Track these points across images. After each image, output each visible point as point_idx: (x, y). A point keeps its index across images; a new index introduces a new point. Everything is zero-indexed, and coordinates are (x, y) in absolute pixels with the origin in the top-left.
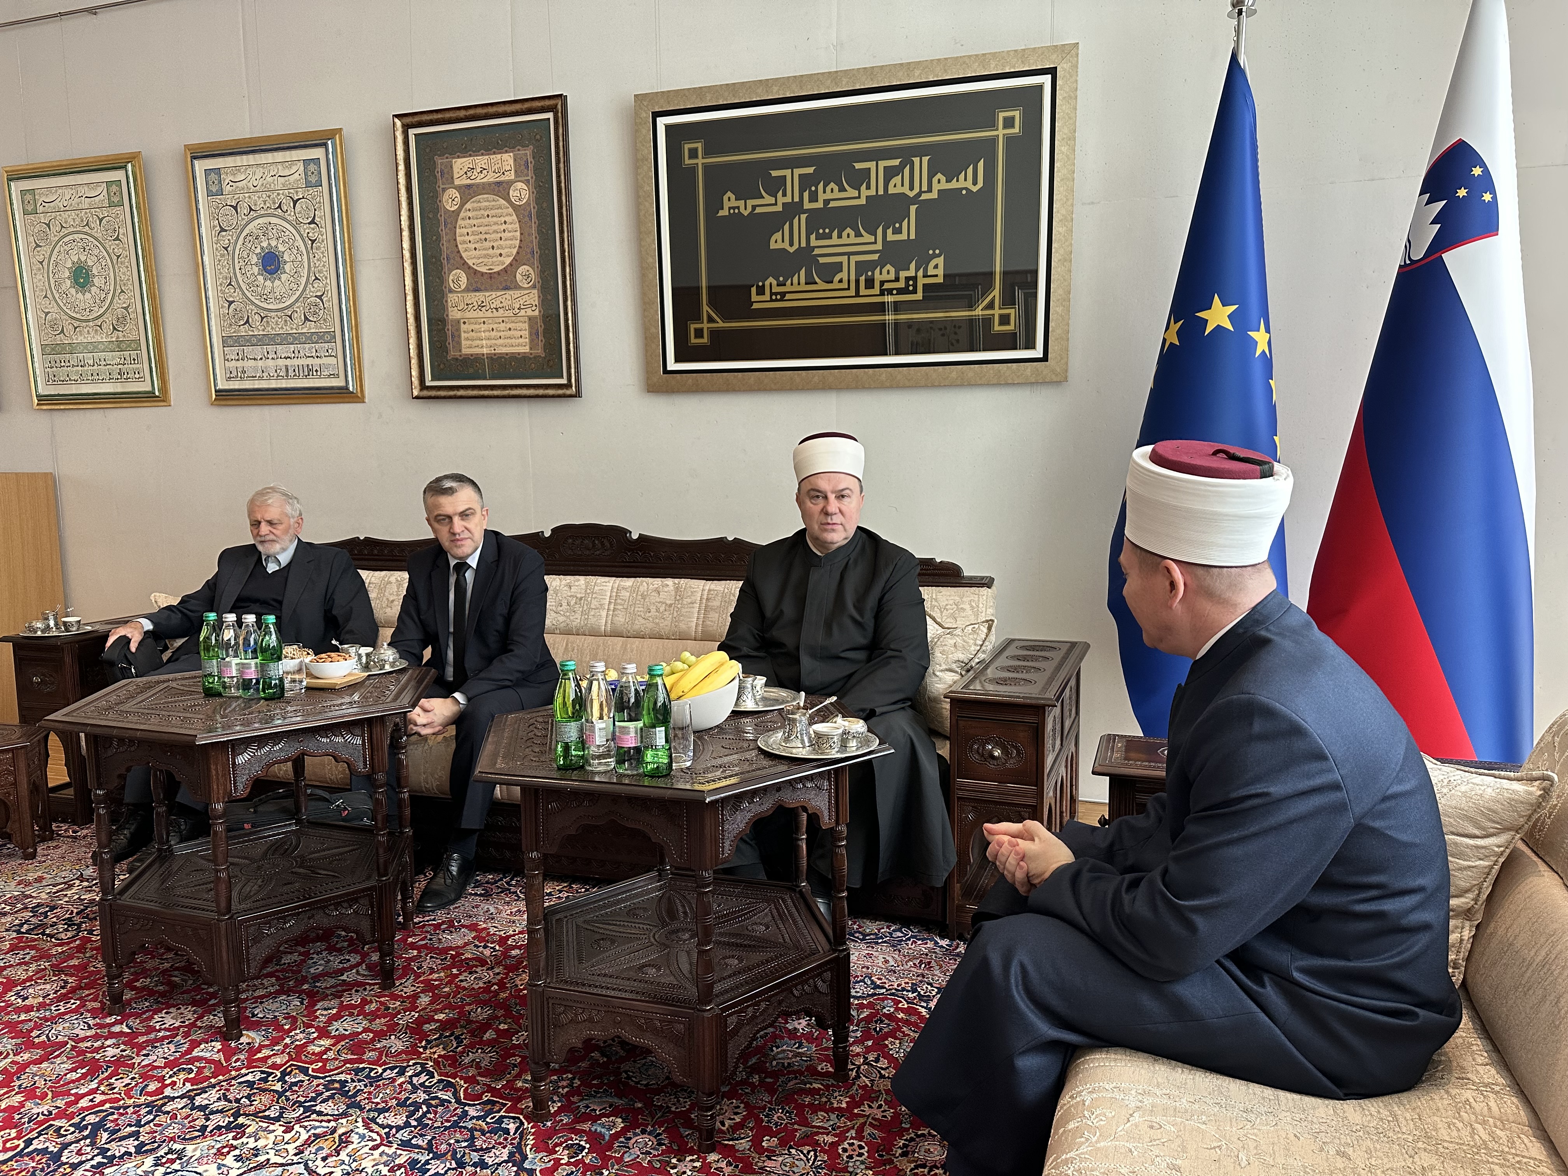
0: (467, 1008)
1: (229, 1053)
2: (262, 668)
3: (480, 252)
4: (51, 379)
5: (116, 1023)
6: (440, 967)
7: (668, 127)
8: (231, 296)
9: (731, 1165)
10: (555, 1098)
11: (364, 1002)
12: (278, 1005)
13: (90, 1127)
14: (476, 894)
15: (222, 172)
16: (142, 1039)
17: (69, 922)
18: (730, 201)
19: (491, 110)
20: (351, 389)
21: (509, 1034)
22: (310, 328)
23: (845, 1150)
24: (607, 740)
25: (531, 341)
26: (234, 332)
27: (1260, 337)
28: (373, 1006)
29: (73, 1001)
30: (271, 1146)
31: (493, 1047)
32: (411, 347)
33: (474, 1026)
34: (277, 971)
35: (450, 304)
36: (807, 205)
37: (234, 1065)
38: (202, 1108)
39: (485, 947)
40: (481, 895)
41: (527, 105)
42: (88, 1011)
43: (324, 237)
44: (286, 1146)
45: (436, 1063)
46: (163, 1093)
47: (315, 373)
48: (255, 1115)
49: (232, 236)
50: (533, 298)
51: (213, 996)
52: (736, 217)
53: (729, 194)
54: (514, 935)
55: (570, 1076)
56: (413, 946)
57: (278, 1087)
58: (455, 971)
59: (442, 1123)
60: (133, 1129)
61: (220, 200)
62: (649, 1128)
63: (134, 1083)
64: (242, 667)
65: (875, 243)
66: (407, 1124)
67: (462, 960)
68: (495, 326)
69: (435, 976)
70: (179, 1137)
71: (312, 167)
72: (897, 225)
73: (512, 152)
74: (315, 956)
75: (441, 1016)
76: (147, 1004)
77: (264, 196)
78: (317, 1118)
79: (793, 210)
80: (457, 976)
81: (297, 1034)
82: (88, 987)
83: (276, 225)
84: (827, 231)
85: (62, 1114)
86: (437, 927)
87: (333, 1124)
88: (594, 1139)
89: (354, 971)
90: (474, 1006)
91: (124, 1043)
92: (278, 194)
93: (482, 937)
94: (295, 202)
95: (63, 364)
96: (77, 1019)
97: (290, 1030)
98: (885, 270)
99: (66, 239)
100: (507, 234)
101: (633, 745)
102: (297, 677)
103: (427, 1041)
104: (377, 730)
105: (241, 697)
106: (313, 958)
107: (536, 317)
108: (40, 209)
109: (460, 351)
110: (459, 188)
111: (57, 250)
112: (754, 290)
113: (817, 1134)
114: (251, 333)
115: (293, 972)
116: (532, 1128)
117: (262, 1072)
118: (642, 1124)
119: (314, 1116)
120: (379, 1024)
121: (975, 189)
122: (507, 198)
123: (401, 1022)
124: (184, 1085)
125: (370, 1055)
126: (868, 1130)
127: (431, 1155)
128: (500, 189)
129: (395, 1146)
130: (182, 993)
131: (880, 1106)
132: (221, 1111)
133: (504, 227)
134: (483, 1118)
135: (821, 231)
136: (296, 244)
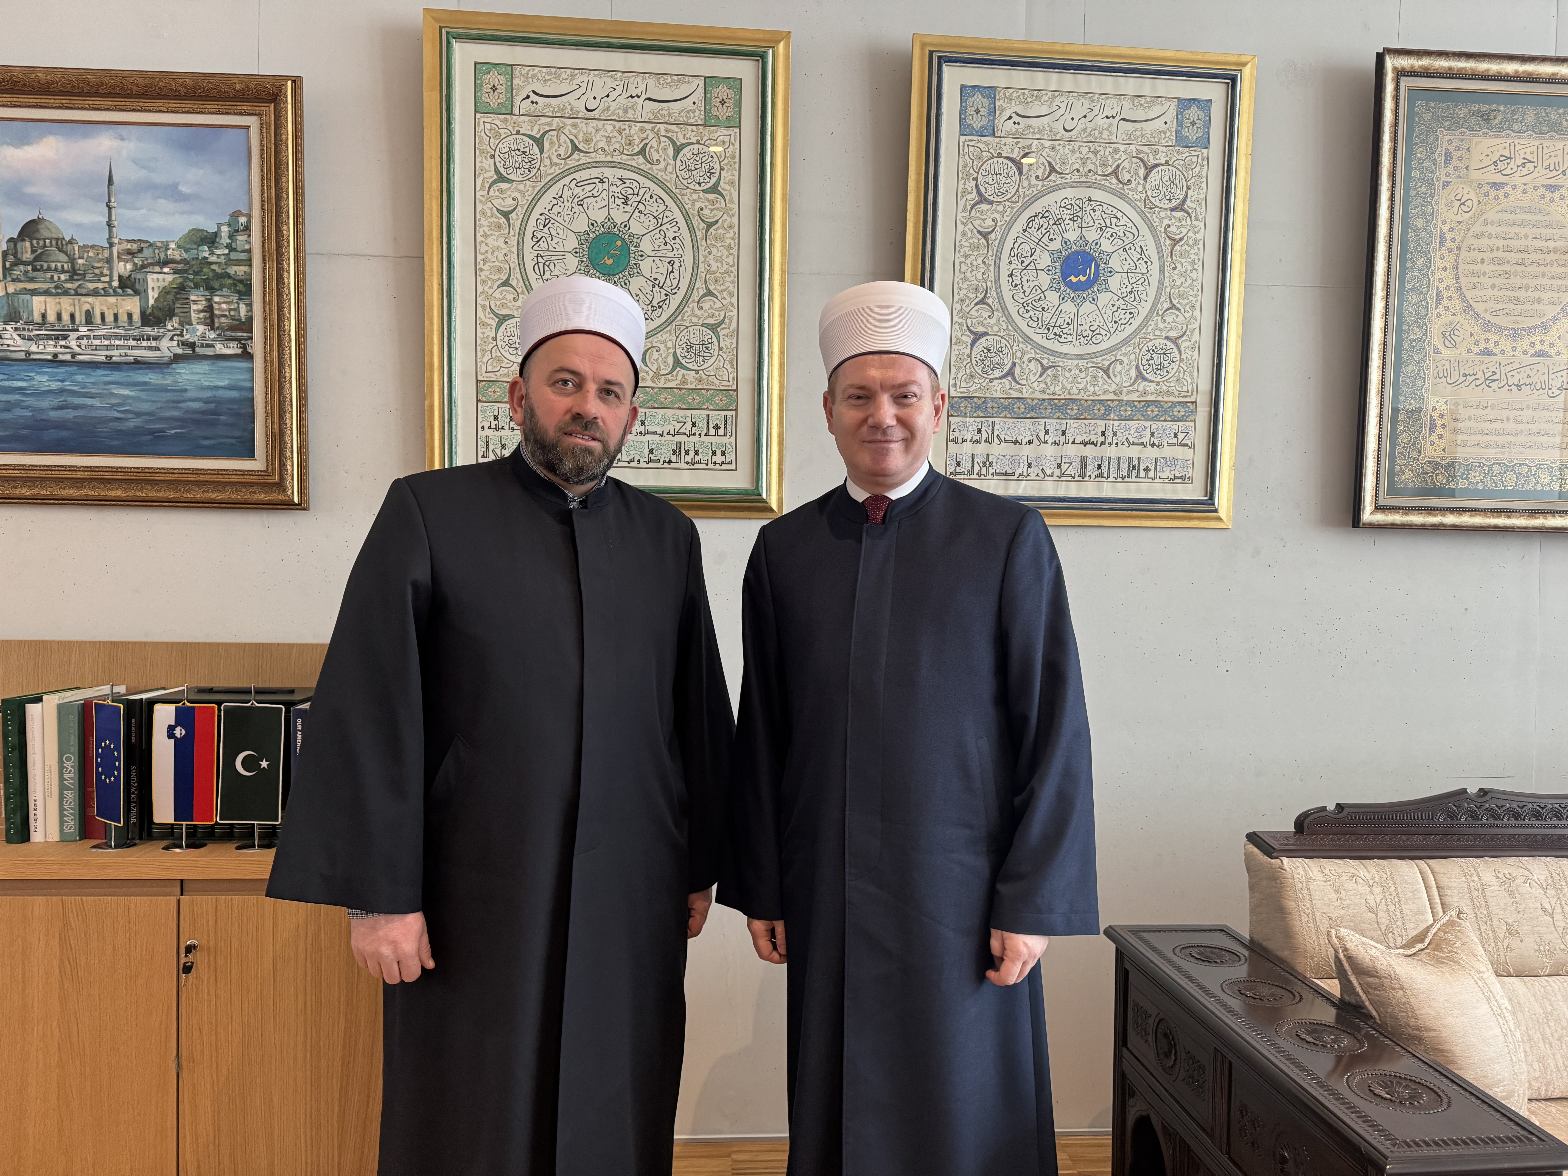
4: (487, 453)
15: (1000, 94)
20: (1216, 504)
22: (1146, 393)
26: (978, 390)
35: (1433, 372)
43: (1200, 236)
47: (1143, 474)
49: (1002, 214)
61: (985, 143)
71: (1194, 113)
77: (1085, 150)
83: (1101, 204)
92: (1116, 151)
94: (1149, 169)
99: (582, 175)
108: (523, 106)
110: (1477, 186)
111: (553, 192)
114: (1015, 394)
136: (1140, 242)
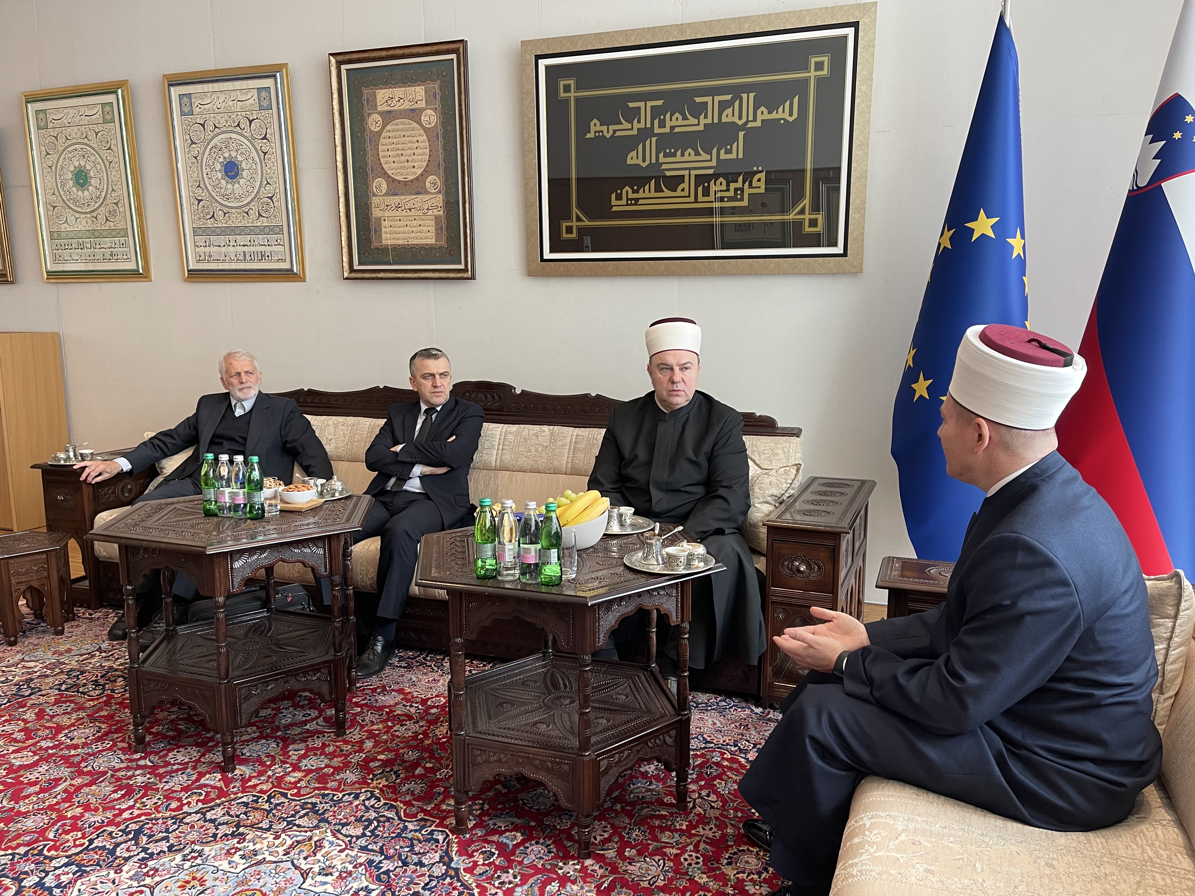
0: (401, 751)
1: (228, 782)
2: (249, 496)
3: (397, 165)
4: (56, 259)
5: (141, 758)
6: (378, 720)
7: (547, 67)
8: (200, 196)
9: (603, 868)
10: (471, 818)
11: (324, 745)
12: (260, 747)
13: (133, 832)
14: (401, 667)
15: (193, 96)
16: (162, 771)
17: (96, 683)
18: (595, 126)
19: (407, 51)
20: (295, 271)
21: (433, 770)
22: (263, 223)
23: (686, 860)
24: (514, 558)
25: (437, 235)
26: (203, 224)
27: (1016, 243)
28: (331, 749)
29: (107, 742)
30: (266, 848)
31: (423, 780)
32: (343, 239)
33: (407, 764)
34: (256, 722)
35: (373, 205)
36: (657, 130)
37: (232, 790)
38: (212, 821)
39: (411, 706)
40: (404, 667)
41: (435, 48)
42: (119, 749)
43: (274, 150)
44: (277, 849)
45: (381, 790)
46: (182, 810)
47: (267, 258)
48: (252, 826)
49: (200, 148)
50: (439, 200)
51: (211, 739)
52: (600, 138)
53: (595, 121)
54: (432, 698)
55: (481, 802)
56: (357, 704)
57: (266, 806)
58: (390, 724)
59: (389, 834)
60: (165, 834)
61: (191, 119)
62: (541, 841)
63: (160, 803)
64: (233, 495)
65: (711, 160)
66: (364, 835)
67: (394, 716)
68: (408, 223)
69: (375, 727)
70: (198, 841)
71: (264, 94)
72: (729, 147)
73: (423, 85)
74: (284, 711)
75: (382, 757)
76: (163, 745)
77: (226, 116)
78: (297, 829)
79: (645, 133)
80: (391, 727)
81: (276, 768)
82: (117, 731)
83: (235, 139)
84: (673, 150)
85: (111, 823)
86: (374, 690)
87: (309, 834)
88: (502, 847)
89: (315, 722)
90: (406, 750)
91: (149, 773)
92: (237, 115)
93: (408, 699)
94: (251, 122)
95: (67, 247)
96: (112, 755)
97: (271, 766)
98: (718, 182)
99: (70, 149)
100: (419, 151)
101: (534, 562)
102: (273, 502)
103: (373, 774)
104: (334, 544)
105: (232, 518)
106: (282, 713)
107: (440, 216)
108: (50, 125)
109: (381, 242)
110: (381, 113)
111: (62, 157)
112: (613, 196)
113: (665, 847)
114: (216, 225)
115: (269, 722)
116: (455, 838)
117: (254, 796)
118: (536, 838)
119: (295, 828)
120: (337, 762)
121: (791, 119)
122: (419, 123)
123: (353, 760)
124: (197, 804)
125: (332, 784)
126: (702, 846)
127: (383, 857)
128: (414, 114)
129: (356, 850)
130: (188, 737)
131: (711, 829)
132: (227, 823)
133: (417, 145)
134: (419, 831)
135: (668, 151)
136: (252, 155)
